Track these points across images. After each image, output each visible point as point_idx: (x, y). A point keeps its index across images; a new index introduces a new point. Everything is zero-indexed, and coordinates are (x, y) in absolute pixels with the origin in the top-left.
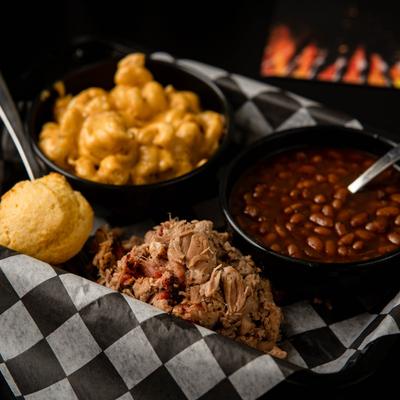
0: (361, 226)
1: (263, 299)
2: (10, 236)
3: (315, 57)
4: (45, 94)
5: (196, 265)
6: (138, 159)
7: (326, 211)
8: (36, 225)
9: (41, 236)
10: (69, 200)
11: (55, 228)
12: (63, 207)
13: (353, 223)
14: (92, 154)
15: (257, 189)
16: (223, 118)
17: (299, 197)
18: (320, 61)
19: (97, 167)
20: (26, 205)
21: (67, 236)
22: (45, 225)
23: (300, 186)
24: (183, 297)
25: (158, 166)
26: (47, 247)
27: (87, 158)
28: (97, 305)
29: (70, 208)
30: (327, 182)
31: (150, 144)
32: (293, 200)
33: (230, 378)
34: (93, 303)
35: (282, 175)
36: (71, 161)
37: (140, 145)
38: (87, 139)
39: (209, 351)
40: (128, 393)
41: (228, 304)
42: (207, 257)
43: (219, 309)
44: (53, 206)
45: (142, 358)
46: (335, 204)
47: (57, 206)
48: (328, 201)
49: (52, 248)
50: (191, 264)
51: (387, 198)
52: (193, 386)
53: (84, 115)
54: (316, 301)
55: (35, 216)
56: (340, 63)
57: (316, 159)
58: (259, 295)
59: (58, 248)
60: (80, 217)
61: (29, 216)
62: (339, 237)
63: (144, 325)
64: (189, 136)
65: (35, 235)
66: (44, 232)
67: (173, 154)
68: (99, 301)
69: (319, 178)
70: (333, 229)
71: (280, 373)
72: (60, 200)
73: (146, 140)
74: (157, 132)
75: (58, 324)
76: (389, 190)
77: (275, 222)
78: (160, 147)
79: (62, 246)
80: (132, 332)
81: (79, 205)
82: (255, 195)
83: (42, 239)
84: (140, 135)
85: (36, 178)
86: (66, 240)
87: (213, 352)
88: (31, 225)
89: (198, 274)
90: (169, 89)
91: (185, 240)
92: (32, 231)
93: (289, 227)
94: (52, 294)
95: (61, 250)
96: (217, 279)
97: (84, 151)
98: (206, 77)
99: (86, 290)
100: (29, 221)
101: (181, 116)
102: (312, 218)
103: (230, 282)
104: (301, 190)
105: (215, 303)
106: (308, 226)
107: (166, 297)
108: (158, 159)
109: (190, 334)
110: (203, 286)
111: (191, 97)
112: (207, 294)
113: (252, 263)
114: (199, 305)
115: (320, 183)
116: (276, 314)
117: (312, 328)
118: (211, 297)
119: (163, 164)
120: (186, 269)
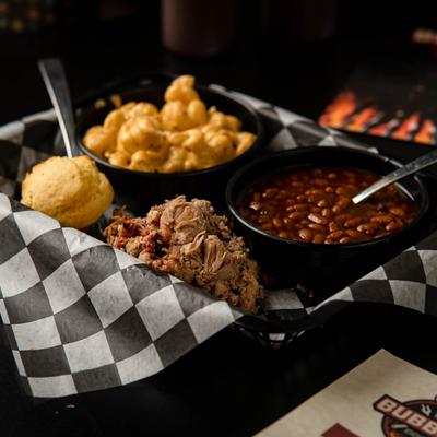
0: (353, 227)
1: (245, 273)
2: (33, 200)
3: (371, 116)
4: (100, 103)
5: (181, 229)
6: (166, 158)
7: (324, 213)
8: (56, 190)
9: (59, 201)
10: (91, 176)
11: (72, 195)
12: (82, 179)
13: (346, 224)
14: (126, 149)
15: (268, 191)
16: (255, 137)
17: (304, 201)
18: (375, 120)
19: (129, 162)
20: (50, 174)
21: (83, 205)
22: (63, 192)
23: (307, 193)
24: (164, 253)
25: (182, 165)
26: (63, 212)
27: (122, 153)
28: (88, 253)
29: (90, 182)
30: (334, 193)
31: (178, 145)
32: (297, 202)
33: (188, 319)
34: (84, 251)
35: (294, 184)
36: (107, 155)
37: (171, 145)
38: (124, 135)
39: (174, 294)
40: (102, 332)
41: (206, 265)
42: (195, 224)
43: (196, 268)
44: (74, 177)
45: (118, 300)
46: (335, 209)
47: (77, 177)
48: (329, 206)
49: (67, 214)
50: (178, 227)
51: (385, 210)
52: (156, 325)
53: (126, 117)
54: (299, 287)
55: (56, 182)
56: (393, 123)
57: (331, 176)
58: (241, 270)
59: (73, 214)
60: (98, 192)
61: (51, 182)
62: (329, 233)
63: (124, 272)
64: (218, 146)
65: (53, 200)
66: (62, 198)
67: (199, 156)
68: (91, 250)
69: (328, 189)
70: (326, 226)
71: (232, 316)
72: (81, 173)
73: (176, 141)
74: (188, 137)
75: (54, 269)
76: (389, 204)
77: (274, 216)
78: (188, 149)
79: (76, 214)
80: (112, 277)
81: (99, 182)
82: (264, 195)
83: (59, 204)
84: (171, 137)
85: (73, 156)
86: (81, 209)
87: (178, 295)
88: (51, 191)
89: (182, 236)
90: (213, 109)
91: (179, 209)
92: (51, 196)
93: (286, 221)
94: (52, 243)
95: (76, 217)
96: (199, 243)
97: (120, 147)
98: (250, 106)
99: (82, 240)
100: (50, 187)
101: (217, 130)
102: (310, 217)
103: (210, 245)
104: (308, 196)
105: (193, 262)
106: (304, 222)
107: (149, 252)
108: (184, 158)
109: (162, 281)
110: (185, 246)
111: (232, 120)
112: (186, 252)
113: (242, 243)
114: (177, 260)
115: (328, 193)
116: (253, 286)
117: (289, 307)
118: (190, 256)
119: (187, 164)
120: (173, 231)
